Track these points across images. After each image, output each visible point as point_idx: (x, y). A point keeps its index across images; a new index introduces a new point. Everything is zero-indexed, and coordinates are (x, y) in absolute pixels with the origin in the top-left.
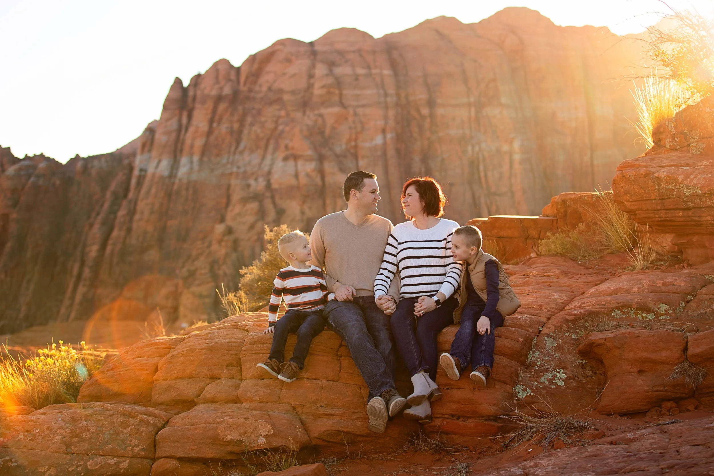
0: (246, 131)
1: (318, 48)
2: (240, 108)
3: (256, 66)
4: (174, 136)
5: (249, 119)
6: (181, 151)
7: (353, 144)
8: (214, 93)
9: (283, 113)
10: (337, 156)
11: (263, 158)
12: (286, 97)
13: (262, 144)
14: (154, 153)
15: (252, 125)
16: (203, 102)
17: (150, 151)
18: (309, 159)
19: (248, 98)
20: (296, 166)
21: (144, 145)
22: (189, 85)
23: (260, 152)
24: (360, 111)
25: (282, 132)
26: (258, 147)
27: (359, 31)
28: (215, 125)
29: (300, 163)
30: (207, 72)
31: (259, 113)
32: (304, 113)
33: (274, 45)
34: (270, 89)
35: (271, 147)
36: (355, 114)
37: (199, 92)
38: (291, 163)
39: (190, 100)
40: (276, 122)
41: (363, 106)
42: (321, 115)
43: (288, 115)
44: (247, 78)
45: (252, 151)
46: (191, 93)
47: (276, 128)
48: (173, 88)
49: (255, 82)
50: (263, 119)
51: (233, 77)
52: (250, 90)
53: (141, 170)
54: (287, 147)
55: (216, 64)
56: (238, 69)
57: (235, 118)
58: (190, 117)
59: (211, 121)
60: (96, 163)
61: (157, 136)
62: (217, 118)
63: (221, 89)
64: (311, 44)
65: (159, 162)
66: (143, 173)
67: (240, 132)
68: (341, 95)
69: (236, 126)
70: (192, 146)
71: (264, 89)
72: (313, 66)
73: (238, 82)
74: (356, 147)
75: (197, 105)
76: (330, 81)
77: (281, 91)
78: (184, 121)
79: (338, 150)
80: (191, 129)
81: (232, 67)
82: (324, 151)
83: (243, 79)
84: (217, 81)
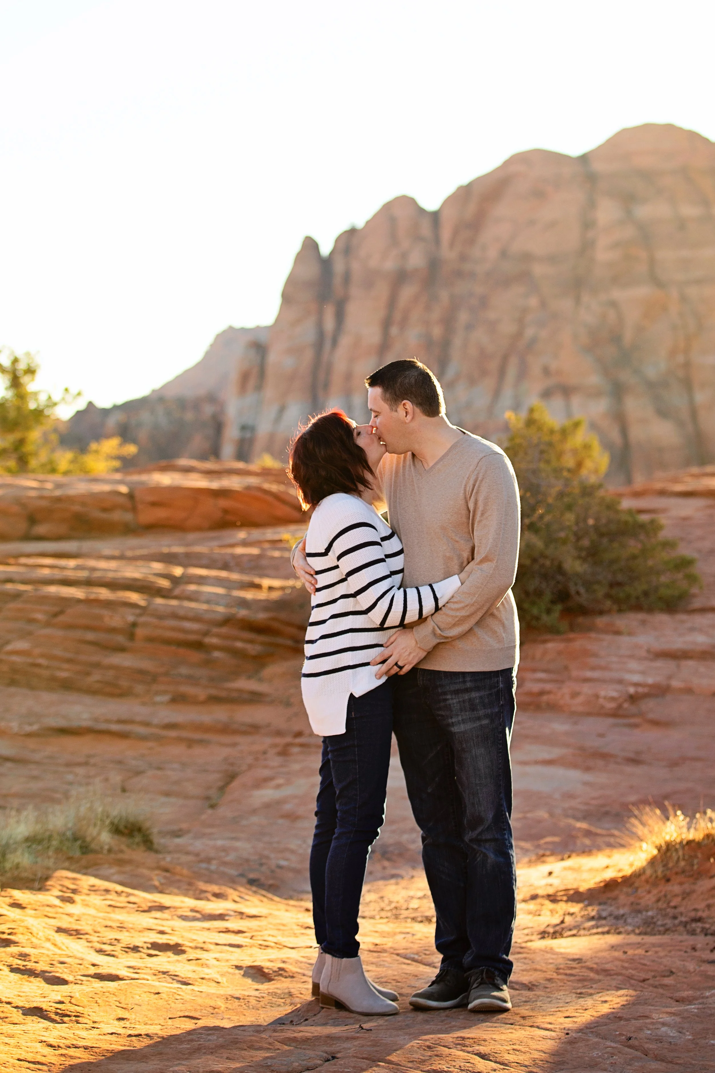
0: (457, 342)
1: (598, 166)
2: (444, 295)
3: (472, 208)
4: (309, 355)
5: (463, 317)
6: (326, 386)
7: (680, 359)
8: (390, 265)
9: (533, 302)
10: (651, 385)
11: (497, 394)
12: (538, 270)
13: (493, 365)
14: (269, 392)
15: (469, 327)
16: (369, 284)
17: (259, 387)
18: (596, 394)
19: (459, 274)
20: (568, 407)
21: (245, 378)
22: (332, 253)
23: (489, 383)
24: (692, 292)
25: (534, 341)
26: (484, 373)
27: (680, 129)
28: (394, 331)
29: (576, 401)
30: (368, 223)
31: (484, 302)
32: (578, 300)
33: (507, 163)
34: (504, 254)
35: (512, 372)
36: (683, 299)
37: (356, 266)
38: (558, 402)
39: (337, 281)
40: (521, 322)
41: (699, 282)
42: (613, 304)
43: (543, 304)
44: (456, 232)
45: (472, 382)
46: (339, 267)
47: (519, 335)
48: (299, 258)
49: (472, 242)
50: (492, 315)
51: (426, 229)
52: (463, 258)
53: (244, 428)
54: (546, 371)
55: (388, 207)
56: (435, 216)
57: (436, 314)
58: (340, 316)
59: (387, 324)
60: (145, 417)
61: (273, 357)
62: (398, 316)
63: (404, 256)
64: (584, 159)
65: (282, 410)
66: (248, 435)
67: (446, 344)
68: (652, 262)
69: (437, 332)
70: (349, 376)
71: (493, 253)
72: (591, 204)
73: (437, 240)
74: (687, 365)
75: (355, 291)
76: (629, 232)
77: (527, 257)
78: (329, 324)
79: (651, 372)
80: (345, 341)
81: (422, 211)
82: (626, 376)
83: (446, 234)
84: (394, 239)
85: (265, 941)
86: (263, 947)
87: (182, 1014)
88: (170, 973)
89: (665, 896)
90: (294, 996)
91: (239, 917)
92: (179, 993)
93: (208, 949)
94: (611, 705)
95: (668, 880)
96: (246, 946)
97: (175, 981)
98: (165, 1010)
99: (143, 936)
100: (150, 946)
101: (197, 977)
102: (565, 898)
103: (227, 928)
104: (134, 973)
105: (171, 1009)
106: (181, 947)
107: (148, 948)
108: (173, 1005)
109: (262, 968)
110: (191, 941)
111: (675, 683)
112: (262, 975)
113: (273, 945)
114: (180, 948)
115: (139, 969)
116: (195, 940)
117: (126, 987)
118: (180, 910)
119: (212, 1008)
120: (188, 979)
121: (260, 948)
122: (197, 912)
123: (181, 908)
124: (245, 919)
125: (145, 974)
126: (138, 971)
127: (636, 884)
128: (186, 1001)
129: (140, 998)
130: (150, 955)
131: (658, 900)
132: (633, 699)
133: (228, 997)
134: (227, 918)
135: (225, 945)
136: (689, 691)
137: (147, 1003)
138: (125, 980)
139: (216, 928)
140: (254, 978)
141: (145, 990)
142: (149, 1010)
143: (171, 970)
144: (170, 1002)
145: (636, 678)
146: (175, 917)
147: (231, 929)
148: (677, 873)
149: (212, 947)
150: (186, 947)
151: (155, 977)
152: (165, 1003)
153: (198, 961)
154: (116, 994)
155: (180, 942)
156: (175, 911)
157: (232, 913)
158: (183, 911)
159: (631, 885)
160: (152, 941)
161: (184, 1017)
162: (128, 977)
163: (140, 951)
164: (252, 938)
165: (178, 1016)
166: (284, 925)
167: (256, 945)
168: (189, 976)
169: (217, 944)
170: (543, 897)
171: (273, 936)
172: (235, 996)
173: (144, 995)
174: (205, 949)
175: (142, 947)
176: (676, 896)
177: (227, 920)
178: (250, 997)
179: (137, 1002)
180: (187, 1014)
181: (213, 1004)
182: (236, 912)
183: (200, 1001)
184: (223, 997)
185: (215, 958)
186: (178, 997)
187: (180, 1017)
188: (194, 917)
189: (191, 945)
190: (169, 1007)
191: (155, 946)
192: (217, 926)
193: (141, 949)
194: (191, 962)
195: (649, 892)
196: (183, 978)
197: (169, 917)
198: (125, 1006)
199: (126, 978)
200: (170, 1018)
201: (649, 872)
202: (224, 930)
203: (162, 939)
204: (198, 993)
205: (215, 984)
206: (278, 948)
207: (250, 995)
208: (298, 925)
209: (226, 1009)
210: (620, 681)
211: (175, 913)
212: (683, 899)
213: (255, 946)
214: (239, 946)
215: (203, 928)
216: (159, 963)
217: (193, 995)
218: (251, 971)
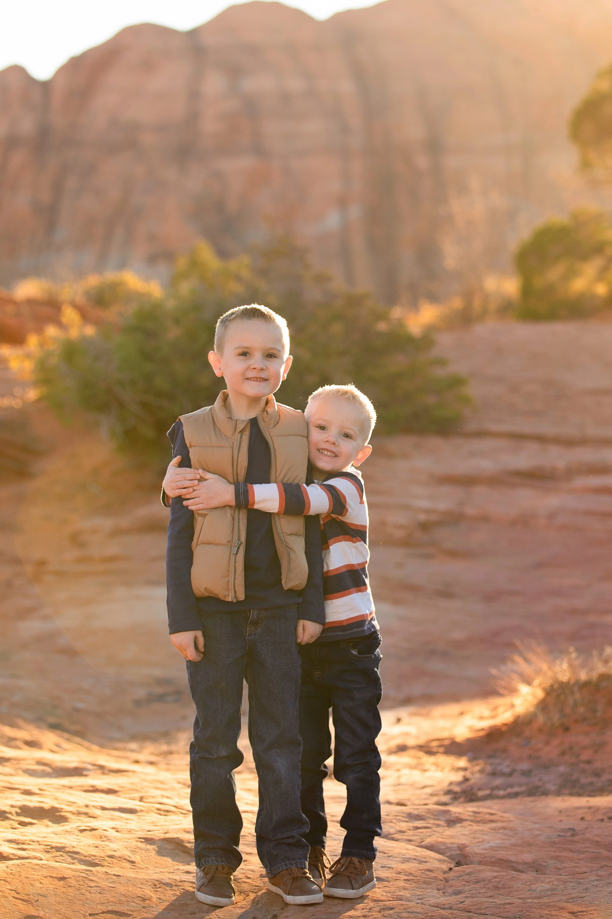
0: (66, 207)
5: (72, 183)
11: (103, 258)
13: (101, 231)
15: (78, 194)
24: (294, 164)
31: (93, 170)
45: (80, 247)
54: (152, 238)
56: (46, 86)
64: (193, 33)
67: (54, 209)
69: (46, 197)
85: (161, 804)
86: (162, 813)
87: (104, 908)
88: (67, 849)
89: (571, 748)
90: (240, 880)
91: (99, 771)
92: (91, 878)
93: (95, 816)
94: (399, 534)
95: (567, 729)
96: (142, 811)
97: (75, 861)
98: (80, 902)
99: (6, 798)
100: (19, 811)
101: (103, 855)
102: (441, 750)
103: (93, 786)
104: (18, 849)
105: (88, 902)
106: (60, 812)
107: (18, 814)
108: (88, 895)
109: (182, 841)
110: (69, 803)
111: (470, 510)
112: (184, 852)
113: (173, 809)
114: (58, 814)
115: (23, 844)
116: (74, 803)
117: (18, 870)
118: (23, 762)
119: (140, 899)
120: (93, 858)
121: (160, 815)
122: (45, 764)
123: (24, 760)
124: (107, 774)
125: (34, 850)
126: (24, 846)
127: (527, 733)
128: (103, 889)
129: (41, 885)
130: (23, 824)
131: (563, 753)
132: (425, 526)
133: (156, 883)
134: (85, 773)
135: (114, 809)
136: (485, 519)
137: (54, 893)
138: (12, 859)
139: (80, 786)
140: (173, 856)
141: (45, 874)
142: (59, 903)
143: (68, 846)
144: (83, 891)
145: (425, 504)
146: (20, 772)
147: (99, 788)
148: (576, 721)
149: (99, 812)
150: (66, 812)
151: (48, 856)
152: (77, 892)
153: (93, 832)
154: (8, 879)
155: (56, 805)
156: (18, 763)
157: (90, 767)
158: (28, 764)
159: (519, 734)
160: (19, 804)
161: (108, 912)
162: (13, 854)
163: (8, 818)
164: (141, 799)
165: (101, 911)
166: (162, 783)
167: (153, 809)
168: (93, 853)
169: (103, 809)
170: (413, 748)
171: (168, 797)
172: (164, 881)
173: (46, 881)
174: (90, 815)
175: (10, 813)
176: (585, 748)
177: (86, 776)
178: (185, 883)
179: (39, 891)
180: (110, 908)
181: (140, 893)
182: (94, 765)
183: (122, 889)
184: (150, 884)
185: (113, 828)
186: (92, 884)
187: (103, 913)
188: (43, 771)
189: (71, 809)
190: (83, 898)
191: (25, 811)
192: (79, 784)
193: (9, 816)
194: (85, 833)
195: (547, 743)
196: (85, 857)
197: (13, 772)
198: (26, 898)
199: (12, 856)
200: (90, 915)
201: (541, 719)
202: (90, 789)
203: (32, 802)
204: (114, 877)
205: (128, 865)
206: (182, 813)
207: (183, 879)
208: (179, 783)
209: (159, 901)
210: (407, 507)
211: (18, 766)
212: (596, 751)
213: (153, 811)
214: (132, 811)
215: (64, 786)
216: (44, 835)
217: (110, 880)
218: (167, 846)
